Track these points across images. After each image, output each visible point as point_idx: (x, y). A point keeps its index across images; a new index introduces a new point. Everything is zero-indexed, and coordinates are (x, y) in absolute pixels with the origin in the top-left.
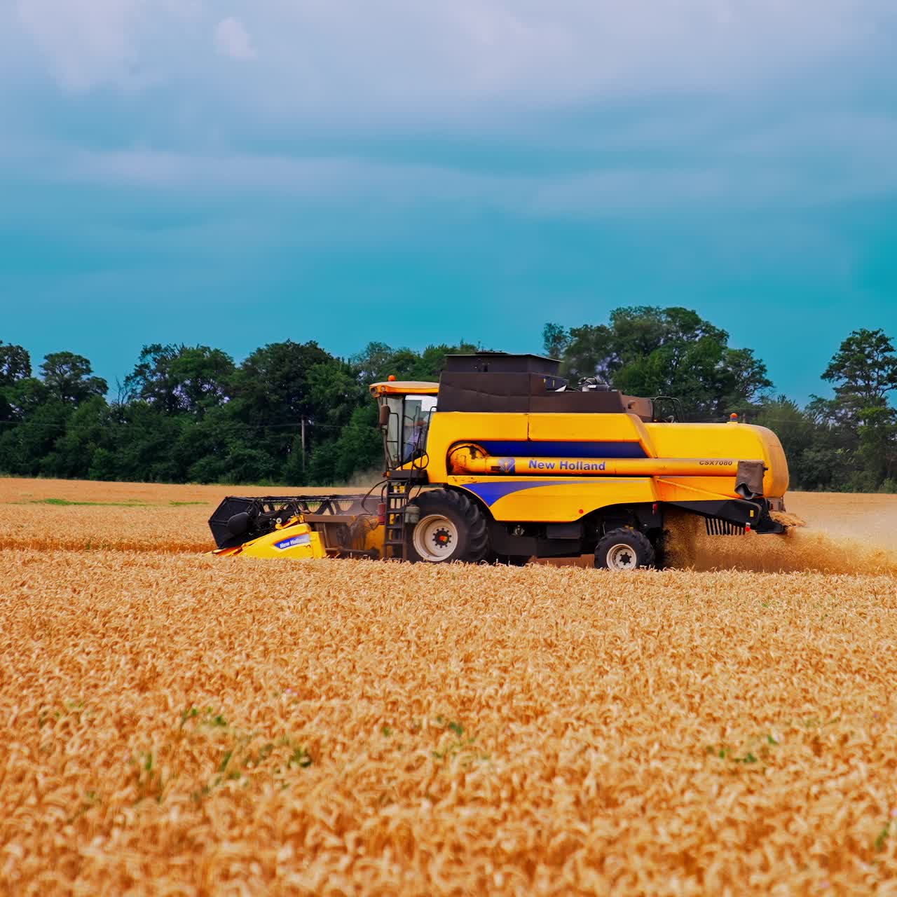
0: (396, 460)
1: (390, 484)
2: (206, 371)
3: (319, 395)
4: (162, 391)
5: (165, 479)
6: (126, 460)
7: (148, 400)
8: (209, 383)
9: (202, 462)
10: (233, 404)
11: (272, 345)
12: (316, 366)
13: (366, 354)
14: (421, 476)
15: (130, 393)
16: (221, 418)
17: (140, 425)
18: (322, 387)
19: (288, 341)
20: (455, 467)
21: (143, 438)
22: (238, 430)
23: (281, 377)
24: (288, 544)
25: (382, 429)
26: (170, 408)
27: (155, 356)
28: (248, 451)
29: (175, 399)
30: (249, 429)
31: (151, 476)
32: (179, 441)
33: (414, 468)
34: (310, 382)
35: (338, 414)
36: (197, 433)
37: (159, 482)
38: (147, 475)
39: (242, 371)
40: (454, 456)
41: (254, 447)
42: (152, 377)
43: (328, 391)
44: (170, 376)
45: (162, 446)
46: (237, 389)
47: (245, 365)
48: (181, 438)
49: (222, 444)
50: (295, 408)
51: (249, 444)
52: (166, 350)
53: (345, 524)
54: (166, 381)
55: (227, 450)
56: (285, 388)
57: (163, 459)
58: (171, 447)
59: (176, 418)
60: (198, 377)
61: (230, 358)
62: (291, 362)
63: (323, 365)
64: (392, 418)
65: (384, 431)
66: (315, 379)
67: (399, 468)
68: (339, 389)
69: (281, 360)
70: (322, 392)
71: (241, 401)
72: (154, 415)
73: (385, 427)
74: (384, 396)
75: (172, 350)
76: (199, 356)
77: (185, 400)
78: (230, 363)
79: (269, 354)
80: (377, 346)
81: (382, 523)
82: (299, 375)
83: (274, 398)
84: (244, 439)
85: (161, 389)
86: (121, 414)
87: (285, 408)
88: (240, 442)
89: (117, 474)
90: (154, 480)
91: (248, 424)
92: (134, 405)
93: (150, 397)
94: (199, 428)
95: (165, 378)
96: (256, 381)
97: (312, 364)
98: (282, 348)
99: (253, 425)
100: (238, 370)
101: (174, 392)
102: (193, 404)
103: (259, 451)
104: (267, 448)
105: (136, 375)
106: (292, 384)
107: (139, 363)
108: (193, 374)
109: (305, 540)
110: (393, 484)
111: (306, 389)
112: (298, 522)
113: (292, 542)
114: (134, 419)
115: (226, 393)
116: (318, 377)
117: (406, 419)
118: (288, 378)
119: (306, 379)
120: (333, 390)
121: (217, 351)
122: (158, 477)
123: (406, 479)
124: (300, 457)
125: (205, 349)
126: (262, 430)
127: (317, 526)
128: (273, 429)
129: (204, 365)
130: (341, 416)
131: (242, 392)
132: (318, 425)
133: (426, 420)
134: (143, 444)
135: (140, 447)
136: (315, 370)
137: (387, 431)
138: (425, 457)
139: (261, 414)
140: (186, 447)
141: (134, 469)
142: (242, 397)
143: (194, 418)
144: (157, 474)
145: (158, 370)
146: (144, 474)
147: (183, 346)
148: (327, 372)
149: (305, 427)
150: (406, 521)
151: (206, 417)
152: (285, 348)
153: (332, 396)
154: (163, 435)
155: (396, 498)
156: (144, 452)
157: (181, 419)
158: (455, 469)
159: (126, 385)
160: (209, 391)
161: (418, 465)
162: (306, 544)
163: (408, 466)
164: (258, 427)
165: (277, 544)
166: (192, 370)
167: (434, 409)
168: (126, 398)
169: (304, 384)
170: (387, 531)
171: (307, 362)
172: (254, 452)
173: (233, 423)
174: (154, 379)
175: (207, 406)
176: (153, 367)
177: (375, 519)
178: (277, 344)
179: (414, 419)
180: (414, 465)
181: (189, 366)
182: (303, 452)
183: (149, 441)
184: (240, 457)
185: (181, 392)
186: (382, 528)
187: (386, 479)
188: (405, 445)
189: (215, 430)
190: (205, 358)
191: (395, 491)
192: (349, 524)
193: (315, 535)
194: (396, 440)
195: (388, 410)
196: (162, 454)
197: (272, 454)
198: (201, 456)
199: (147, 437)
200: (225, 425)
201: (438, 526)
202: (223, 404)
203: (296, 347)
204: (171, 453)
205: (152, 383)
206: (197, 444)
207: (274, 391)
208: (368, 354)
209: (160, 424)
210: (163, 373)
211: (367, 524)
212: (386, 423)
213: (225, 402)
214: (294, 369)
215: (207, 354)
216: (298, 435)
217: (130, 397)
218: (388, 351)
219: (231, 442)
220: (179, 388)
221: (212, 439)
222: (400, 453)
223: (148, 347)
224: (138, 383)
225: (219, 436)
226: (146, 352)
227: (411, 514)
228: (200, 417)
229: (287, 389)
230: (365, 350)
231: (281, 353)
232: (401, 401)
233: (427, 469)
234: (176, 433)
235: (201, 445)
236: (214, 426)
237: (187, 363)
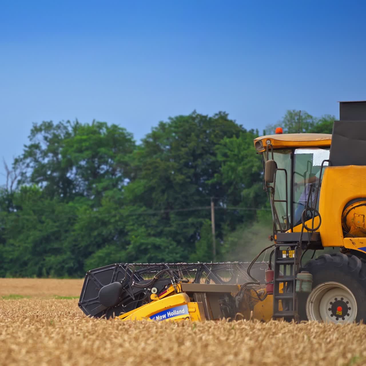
0: (285, 222)
1: (278, 248)
2: (103, 150)
3: (230, 173)
4: (55, 174)
5: (60, 274)
6: (16, 254)
7: (40, 185)
8: (106, 163)
9: (100, 253)
10: (134, 185)
11: (177, 118)
12: (227, 140)
13: (283, 125)
14: (313, 239)
15: (19, 178)
16: (121, 203)
17: (31, 212)
18: (233, 164)
19: (194, 112)
20: (352, 228)
21: (35, 228)
22: (140, 215)
23: (187, 153)
24: (164, 316)
25: (268, 187)
26: (65, 193)
27: (47, 135)
28: (152, 239)
29: (69, 183)
30: (154, 215)
31: (44, 270)
32: (74, 231)
33: (305, 231)
34: (220, 158)
35: (252, 195)
36: (95, 220)
37: (54, 277)
38: (40, 269)
39: (143, 149)
40: (350, 216)
41: (159, 235)
42: (44, 159)
43: (240, 168)
44: (64, 157)
45: (57, 236)
46: (138, 169)
47: (146, 142)
48: (77, 227)
49: (122, 233)
50: (204, 189)
51: (152, 232)
52: (58, 127)
53: (229, 295)
54: (59, 162)
55: (128, 238)
56: (192, 167)
57: (57, 251)
58: (67, 237)
59: (71, 204)
60: (93, 157)
61: (129, 134)
62: (198, 136)
63: (234, 138)
64: (280, 175)
65: (270, 189)
66: (225, 155)
67: (289, 231)
68: (252, 166)
69: (187, 134)
70: (233, 169)
71: (143, 182)
72: (47, 202)
73: (272, 185)
74: (270, 150)
75: (65, 128)
76: (94, 132)
77: (81, 185)
78: (129, 141)
79: (173, 129)
80: (296, 115)
81: (270, 293)
82: (207, 151)
83: (180, 178)
84: (147, 227)
85: (53, 172)
86: (10, 201)
87: (192, 189)
88: (143, 229)
89: (6, 270)
90: (48, 275)
91: (151, 208)
92: (25, 191)
93: (41, 181)
94: (97, 215)
95: (57, 159)
96: (158, 160)
97: (222, 138)
98: (187, 121)
99: (156, 209)
100: (139, 147)
101: (68, 175)
102: (89, 188)
103: (164, 239)
104: (174, 235)
105: (25, 157)
106: (199, 162)
107: (29, 143)
108: (88, 153)
109: (183, 311)
110: (281, 248)
111: (215, 167)
112: (175, 292)
113: (169, 314)
114: (24, 207)
115: (126, 175)
116: (229, 153)
117: (296, 175)
118: (195, 155)
119: (214, 154)
120: (247, 167)
121: (115, 127)
122: (52, 271)
123: (296, 242)
124: (210, 246)
125: (101, 125)
126: (167, 214)
127: (196, 296)
128: (179, 214)
129: (100, 143)
130: (257, 196)
131: (144, 173)
132: (232, 208)
133: (318, 175)
134: (35, 235)
135: (31, 239)
136: (225, 145)
137: (273, 189)
138: (317, 219)
139: (166, 197)
140: (83, 237)
141: (25, 264)
142: (144, 178)
143: (90, 203)
144: (50, 268)
145: (49, 150)
146: (37, 269)
147: (77, 123)
148: (239, 145)
149: (215, 210)
150: (298, 289)
151: (104, 202)
152: (190, 121)
153: (245, 174)
154: (57, 224)
155: (285, 265)
156: (36, 244)
157: (77, 205)
158: (352, 231)
159: (15, 168)
160: (107, 172)
161: (310, 227)
162: (185, 316)
163: (298, 229)
164: (162, 211)
165: (153, 316)
166: (87, 149)
167: (326, 164)
168: (15, 183)
169: (214, 162)
170: (276, 301)
171: (216, 136)
172: (158, 241)
173: (135, 207)
174: (46, 161)
175: (105, 189)
176: (44, 146)
177: (262, 289)
178: (181, 117)
179: (304, 176)
180: (304, 227)
181: (84, 144)
182: (214, 239)
183: (40, 231)
184: (143, 247)
185: (76, 174)
186: (271, 297)
187: (273, 243)
188: (296, 206)
189: (115, 216)
190: (102, 136)
191: (284, 256)
192: (234, 294)
193: (194, 306)
194: (285, 199)
195: (274, 166)
196: (56, 245)
197: (179, 242)
198: (99, 246)
199: (39, 226)
200: (125, 211)
201: (336, 295)
202: (122, 187)
203: (204, 119)
204: (65, 244)
205: (43, 166)
206: (95, 233)
207: (179, 171)
208: (286, 125)
209: (53, 211)
210: (56, 154)
211: (255, 295)
212: (272, 179)
213: (125, 184)
214: (202, 145)
215: (104, 131)
216: (207, 220)
217: (19, 182)
218: (309, 121)
219: (132, 230)
220: (74, 170)
221: (111, 227)
222: (289, 215)
223: (39, 125)
224: (28, 166)
225: (119, 223)
226: (36, 130)
227: (302, 281)
228: (98, 203)
229: (195, 167)
230: (282, 120)
231: (187, 126)
232: (289, 156)
233: (321, 230)
234: (72, 220)
235: (99, 235)
236: (113, 212)
237: (81, 141)
